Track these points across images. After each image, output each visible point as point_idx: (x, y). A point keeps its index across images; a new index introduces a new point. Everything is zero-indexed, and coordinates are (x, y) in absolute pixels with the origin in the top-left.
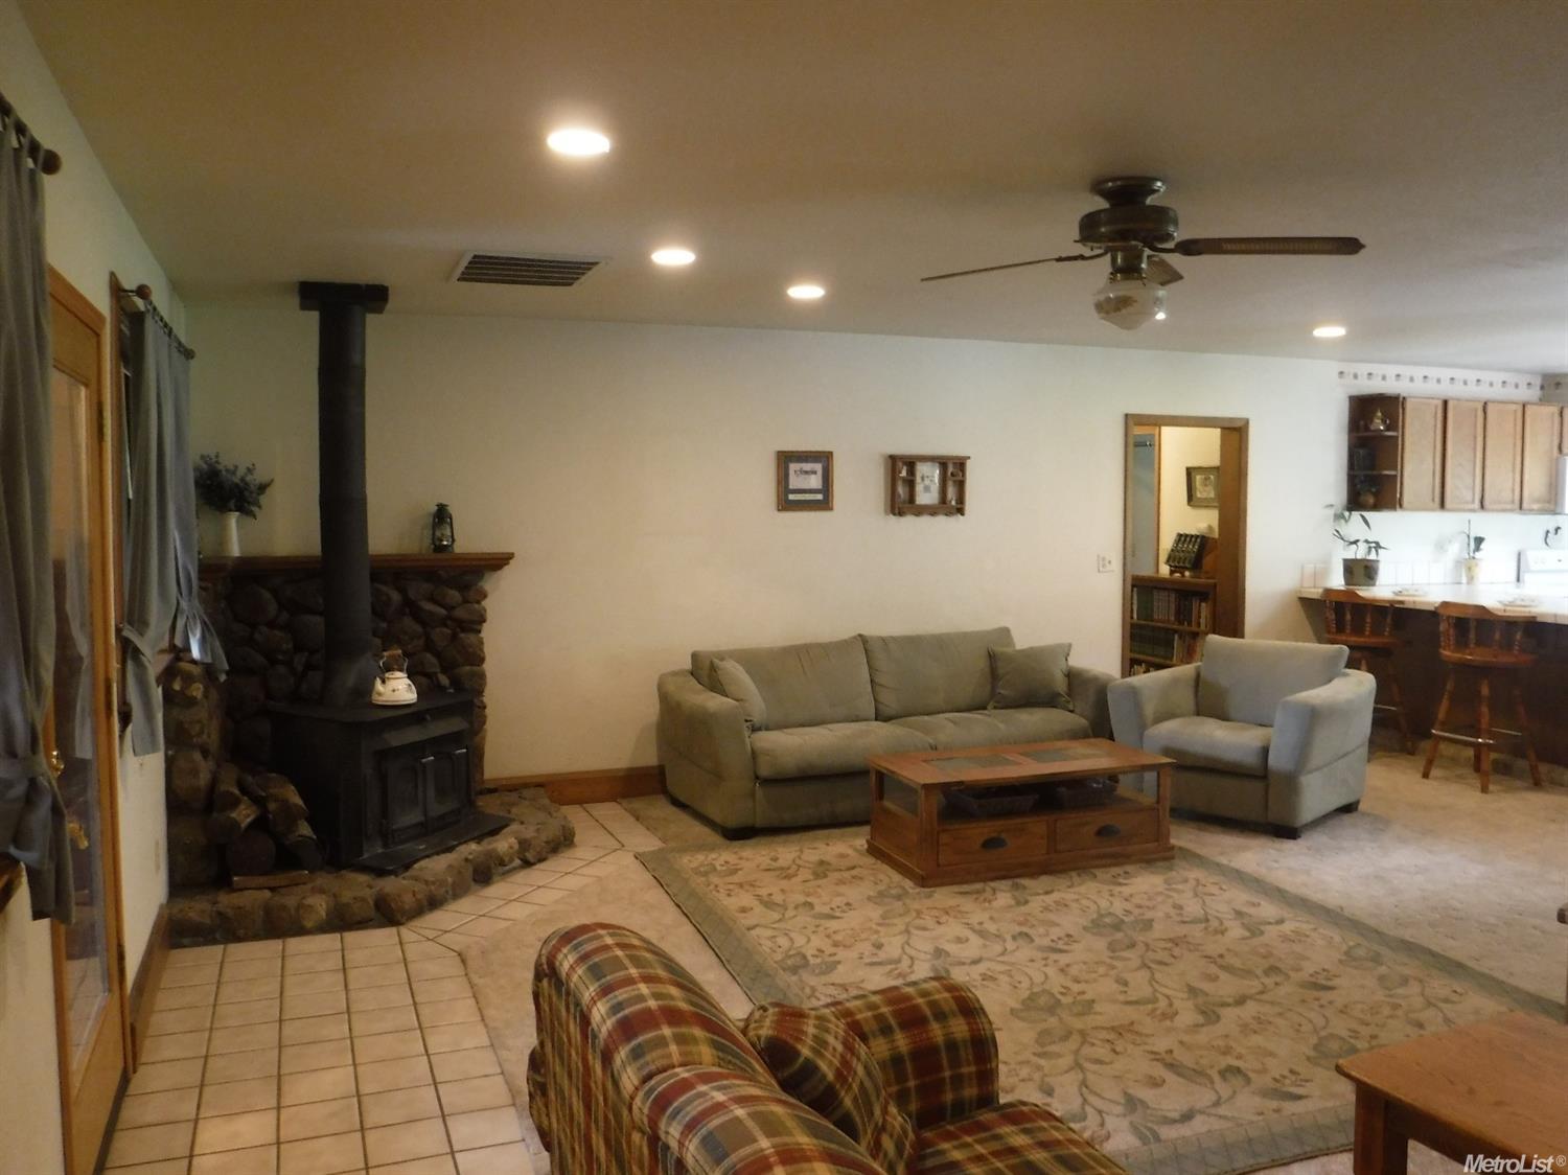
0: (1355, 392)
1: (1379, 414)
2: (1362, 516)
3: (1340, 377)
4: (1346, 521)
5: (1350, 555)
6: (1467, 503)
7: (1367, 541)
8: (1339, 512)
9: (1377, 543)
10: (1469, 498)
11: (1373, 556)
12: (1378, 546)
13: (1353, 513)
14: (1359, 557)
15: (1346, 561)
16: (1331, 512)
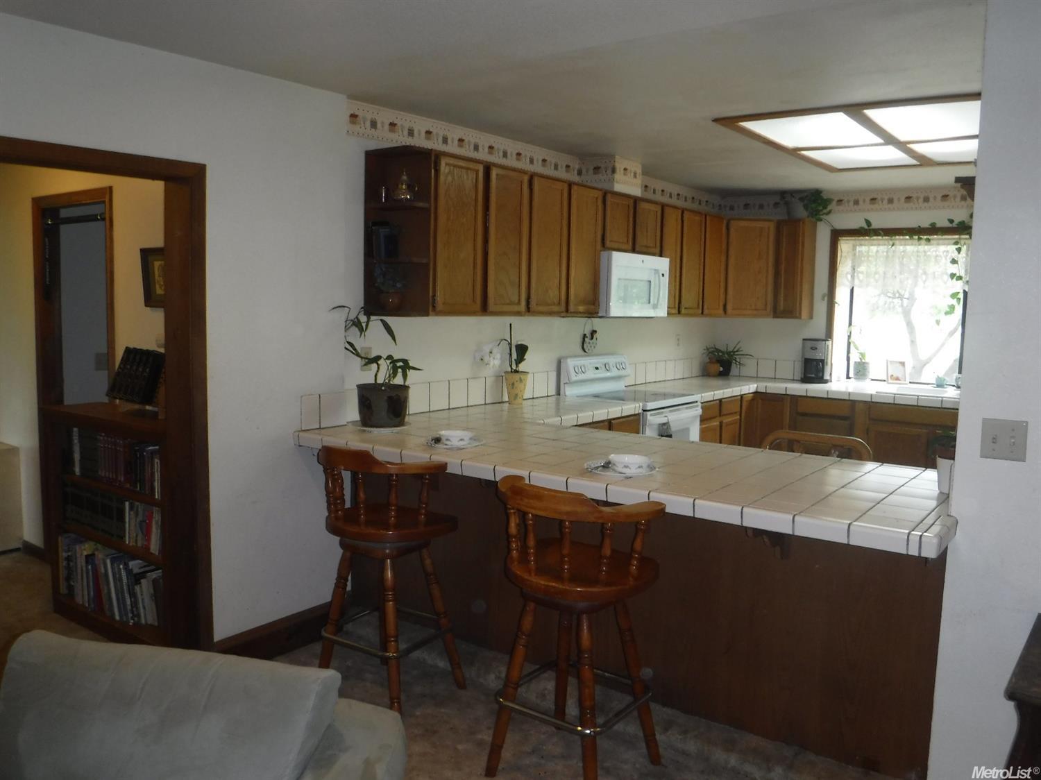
0: (373, 146)
1: (405, 178)
2: (383, 322)
3: (353, 123)
4: (361, 330)
5: (368, 377)
6: (511, 303)
7: (390, 357)
8: (352, 316)
9: (405, 361)
10: (515, 299)
11: (398, 380)
12: (406, 366)
13: (373, 318)
14: (380, 381)
15: (362, 388)
16: (340, 316)
